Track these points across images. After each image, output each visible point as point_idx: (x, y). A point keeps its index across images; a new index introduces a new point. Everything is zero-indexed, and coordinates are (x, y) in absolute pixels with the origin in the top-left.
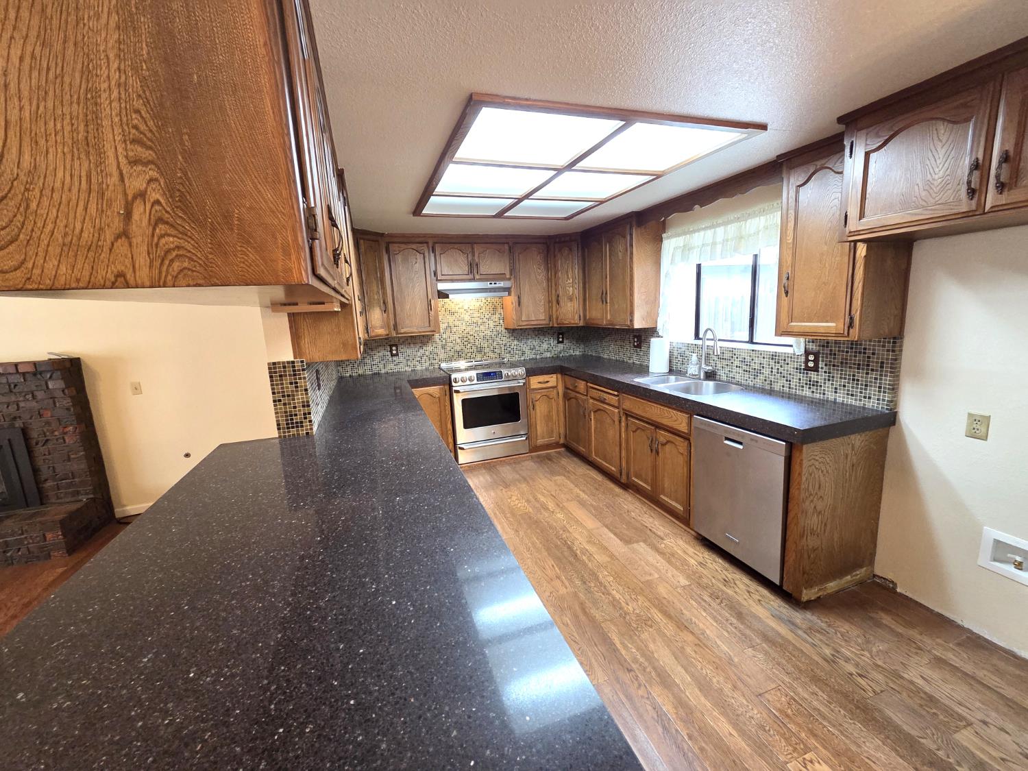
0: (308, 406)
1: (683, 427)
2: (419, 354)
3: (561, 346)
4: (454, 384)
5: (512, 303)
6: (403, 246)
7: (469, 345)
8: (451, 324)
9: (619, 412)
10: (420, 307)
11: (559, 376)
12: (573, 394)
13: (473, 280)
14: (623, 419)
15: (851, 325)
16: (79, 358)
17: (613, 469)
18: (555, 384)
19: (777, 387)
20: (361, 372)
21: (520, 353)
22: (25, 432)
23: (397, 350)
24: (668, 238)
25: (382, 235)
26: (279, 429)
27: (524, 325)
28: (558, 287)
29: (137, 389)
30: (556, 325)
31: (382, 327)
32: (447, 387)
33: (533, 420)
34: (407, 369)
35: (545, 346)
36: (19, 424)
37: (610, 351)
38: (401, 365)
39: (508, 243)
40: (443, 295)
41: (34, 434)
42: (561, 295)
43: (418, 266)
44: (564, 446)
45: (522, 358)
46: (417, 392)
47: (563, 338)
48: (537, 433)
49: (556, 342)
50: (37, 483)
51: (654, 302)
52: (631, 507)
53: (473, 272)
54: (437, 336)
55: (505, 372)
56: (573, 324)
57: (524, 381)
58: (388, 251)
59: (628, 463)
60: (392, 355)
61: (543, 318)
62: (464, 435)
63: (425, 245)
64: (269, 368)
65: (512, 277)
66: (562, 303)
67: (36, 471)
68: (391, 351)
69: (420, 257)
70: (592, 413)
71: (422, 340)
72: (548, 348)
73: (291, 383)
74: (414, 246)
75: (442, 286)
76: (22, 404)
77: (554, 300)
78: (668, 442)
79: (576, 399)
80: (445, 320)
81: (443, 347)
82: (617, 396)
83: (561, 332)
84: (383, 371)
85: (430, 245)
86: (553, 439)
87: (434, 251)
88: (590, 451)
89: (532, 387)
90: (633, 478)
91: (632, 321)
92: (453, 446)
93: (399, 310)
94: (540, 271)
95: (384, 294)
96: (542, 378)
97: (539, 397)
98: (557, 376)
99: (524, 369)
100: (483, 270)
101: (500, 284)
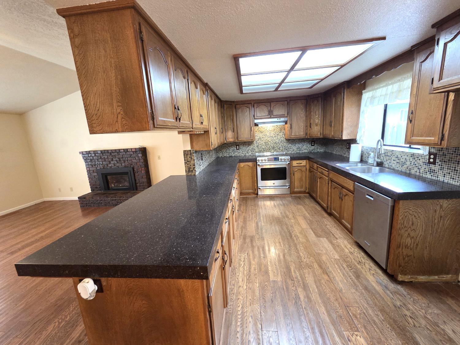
0: (195, 165)
1: (351, 188)
2: (247, 149)
3: (313, 147)
4: (258, 162)
5: (288, 128)
6: (242, 105)
7: (269, 146)
8: (261, 137)
9: (328, 179)
10: (247, 129)
11: (307, 161)
12: (312, 170)
13: (271, 118)
14: (330, 182)
15: (442, 139)
16: (146, 148)
17: (325, 205)
18: (305, 165)
19: (413, 172)
20: (225, 155)
21: (292, 150)
22: (133, 168)
23: (239, 147)
24: (365, 93)
25: (234, 102)
26: (186, 172)
27: (293, 137)
28: (311, 119)
29: (159, 158)
30: (309, 137)
31: (232, 138)
32: (255, 163)
33: (293, 180)
34: (243, 155)
35: (305, 147)
36: (132, 166)
37: (336, 150)
38: (240, 153)
39: (287, 101)
41: (135, 169)
42: (312, 123)
43: (247, 113)
44: (308, 193)
45: (293, 152)
46: (242, 165)
47: (314, 143)
48: (295, 186)
49: (310, 145)
50: (136, 184)
51: (356, 125)
52: (329, 223)
53: (271, 114)
54: (255, 142)
55: (280, 158)
56: (317, 137)
57: (289, 162)
58: (235, 108)
59: (331, 203)
60: (237, 149)
61: (303, 134)
62: (261, 183)
63: (250, 104)
64: (184, 152)
65: (288, 116)
66: (312, 127)
67: (135, 180)
68: (237, 147)
69: (248, 110)
70: (319, 179)
71: (249, 143)
72: (306, 148)
73: (190, 157)
74: (246, 105)
75: (256, 121)
76: (133, 161)
77: (309, 125)
78: (346, 195)
79: (313, 171)
80: (258, 135)
81: (257, 146)
82: (327, 171)
83: (313, 141)
84: (233, 155)
85: (253, 104)
86: (303, 189)
87: (254, 107)
88: (317, 197)
89: (293, 165)
90: (333, 211)
91: (342, 135)
92: (256, 187)
93: (239, 131)
94: (302, 112)
95: (233, 125)
96: (298, 162)
97: (296, 170)
98: (306, 161)
99: (289, 157)
100: (275, 113)
101: (282, 119)
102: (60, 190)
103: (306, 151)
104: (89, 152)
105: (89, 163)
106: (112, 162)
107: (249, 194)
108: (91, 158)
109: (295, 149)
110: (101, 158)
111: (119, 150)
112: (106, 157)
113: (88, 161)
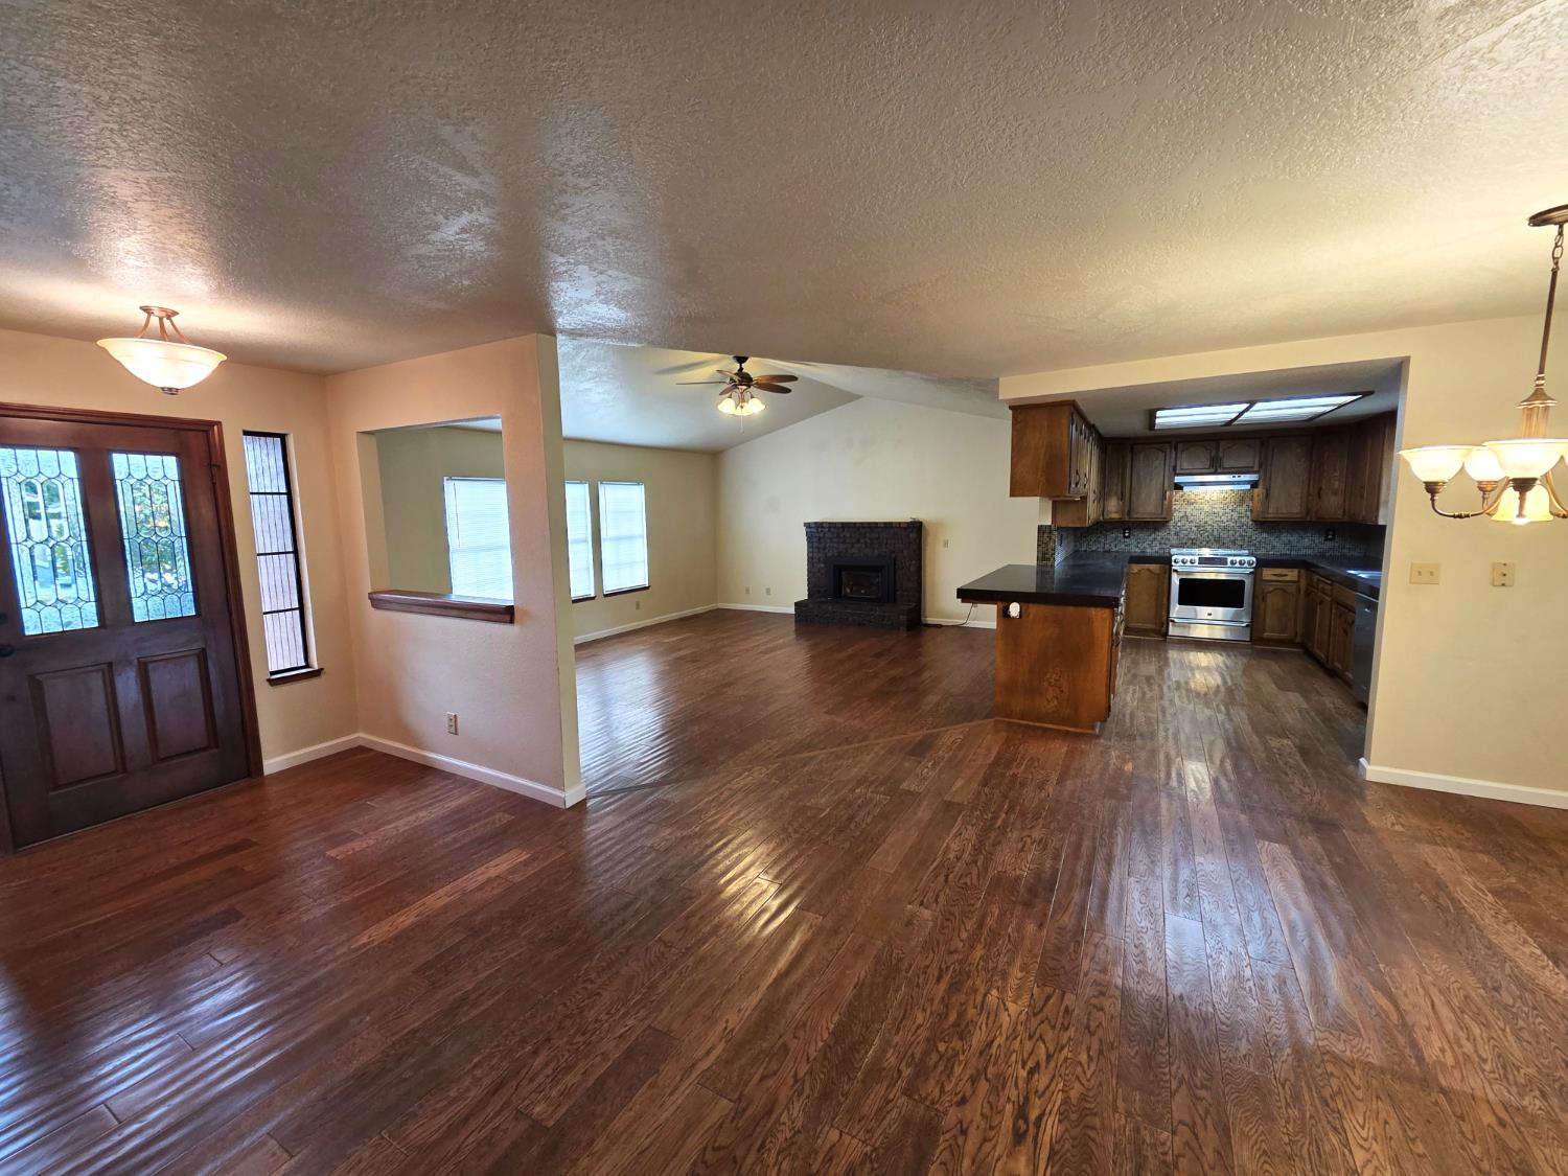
0: (1054, 550)
2: (1151, 538)
3: (1329, 544)
4: (1173, 565)
5: (1259, 496)
6: (1147, 447)
7: (1206, 534)
8: (1188, 513)
9: (1332, 600)
10: (1155, 496)
11: (1303, 572)
12: (1311, 588)
13: (1215, 473)
14: (1334, 606)
16: (920, 523)
17: (1324, 659)
18: (1296, 579)
20: (1094, 548)
21: (1269, 547)
22: (895, 560)
23: (1129, 533)
26: (1037, 561)
27: (1271, 514)
28: (1322, 480)
29: (946, 544)
30: (1314, 520)
31: (1116, 512)
32: (1167, 567)
33: (1260, 610)
34: (1138, 549)
35: (1306, 542)
36: (893, 555)
38: (1132, 546)
39: (1260, 438)
40: (1179, 487)
41: (897, 563)
42: (1323, 488)
43: (1158, 463)
44: (1302, 645)
45: (1269, 551)
46: (1136, 568)
47: (1333, 535)
48: (1264, 625)
49: (1322, 539)
50: (895, 590)
53: (1216, 466)
54: (1171, 523)
55: (1230, 559)
56: (1337, 519)
57: (1252, 570)
58: (1132, 451)
59: (1332, 649)
60: (1125, 537)
61: (1299, 511)
62: (1177, 610)
63: (1168, 445)
64: (1039, 528)
65: (1262, 470)
66: (1323, 496)
67: (895, 584)
68: (1124, 533)
69: (1161, 455)
70: (1319, 605)
71: (1155, 525)
73: (1048, 537)
74: (1157, 446)
75: (1178, 479)
76: (897, 546)
77: (1315, 491)
80: (1179, 509)
81: (1176, 534)
82: (1330, 584)
83: (1328, 528)
84: (1114, 549)
85: (1173, 444)
86: (1284, 636)
87: (1176, 448)
88: (1313, 645)
89: (1264, 578)
90: (1335, 664)
92: (1164, 618)
93: (1134, 498)
94: (1298, 463)
95: (1123, 486)
96: (1278, 571)
97: (1272, 589)
98: (1299, 572)
99: (1254, 559)
100: (1227, 464)
101: (1244, 477)
102: (748, 591)
103: (1309, 552)
104: (819, 526)
105: (815, 545)
106: (856, 546)
107: (1144, 632)
108: (821, 535)
109: (1278, 545)
110: (838, 536)
111: (877, 523)
112: (848, 535)
113: (815, 540)
